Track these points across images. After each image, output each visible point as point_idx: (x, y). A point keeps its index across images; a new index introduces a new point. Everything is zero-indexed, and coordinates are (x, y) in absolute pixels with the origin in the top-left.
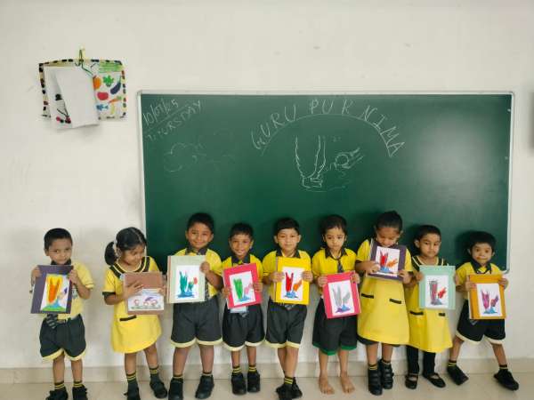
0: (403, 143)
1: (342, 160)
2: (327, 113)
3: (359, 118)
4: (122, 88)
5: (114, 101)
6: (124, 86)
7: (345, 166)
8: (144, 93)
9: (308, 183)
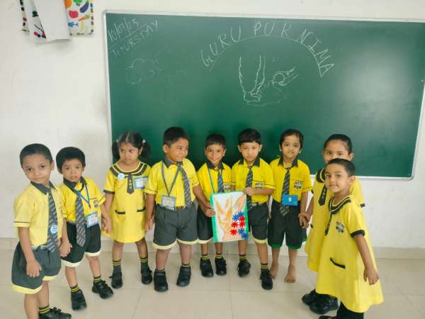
0: (333, 65)
1: (279, 78)
2: (269, 35)
3: (296, 41)
4: (89, 7)
5: (83, 19)
6: (92, 5)
7: (281, 83)
8: (108, 12)
9: (248, 97)
